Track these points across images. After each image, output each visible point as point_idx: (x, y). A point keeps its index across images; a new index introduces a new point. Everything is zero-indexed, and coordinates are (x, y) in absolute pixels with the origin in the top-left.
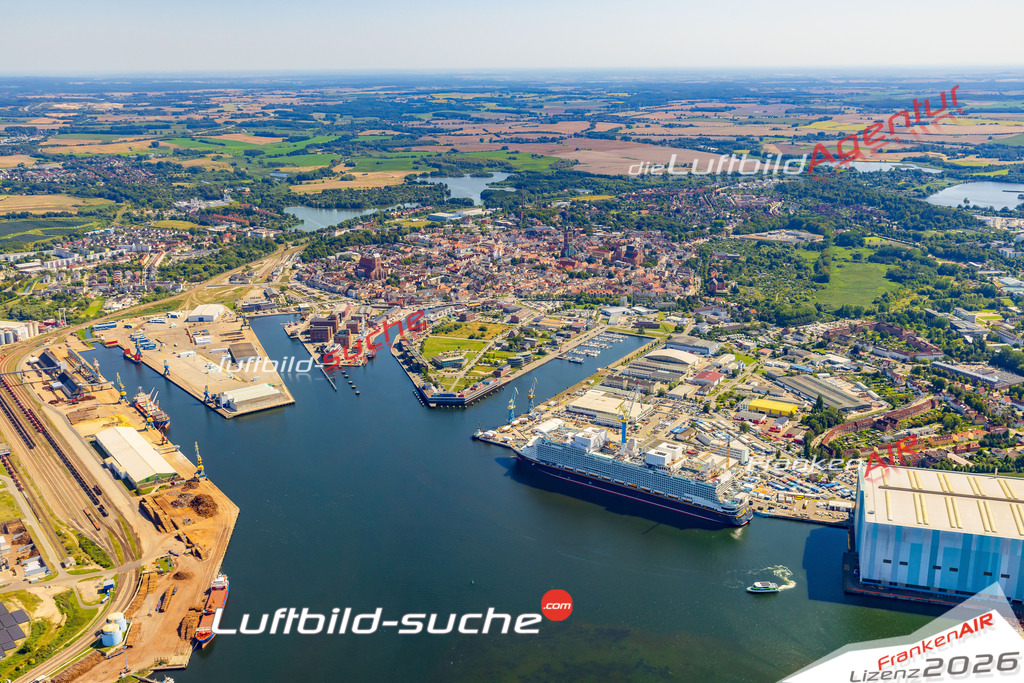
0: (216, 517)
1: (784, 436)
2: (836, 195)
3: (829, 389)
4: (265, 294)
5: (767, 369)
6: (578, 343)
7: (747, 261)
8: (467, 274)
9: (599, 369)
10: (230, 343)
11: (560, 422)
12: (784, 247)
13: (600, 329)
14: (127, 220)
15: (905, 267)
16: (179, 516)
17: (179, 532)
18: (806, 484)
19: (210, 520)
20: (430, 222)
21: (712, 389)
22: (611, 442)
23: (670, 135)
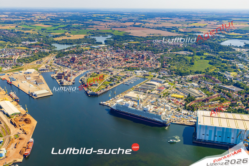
0: (31, 124)
1: (180, 104)
3: (191, 91)
4: (46, 66)
5: (176, 87)
6: (128, 80)
7: (173, 59)
8: (100, 62)
9: (133, 86)
10: (36, 79)
11: (122, 100)
12: (183, 55)
13: (134, 76)
14: (9, 47)
15: (214, 61)
16: (21, 124)
17: (21, 128)
18: (185, 115)
19: (29, 125)
20: (90, 48)
21: (162, 92)
22: (135, 105)
23: (155, 26)
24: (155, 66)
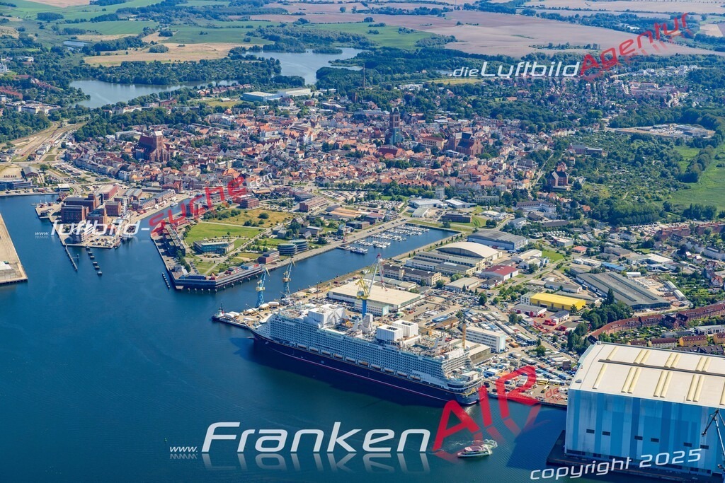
1: (556, 329)
3: (630, 286)
4: (23, 173)
5: (573, 266)
6: (368, 234)
7: (609, 156)
8: (267, 159)
9: (381, 260)
13: (401, 220)
20: (241, 102)
23: (588, 10)
24: (510, 181)
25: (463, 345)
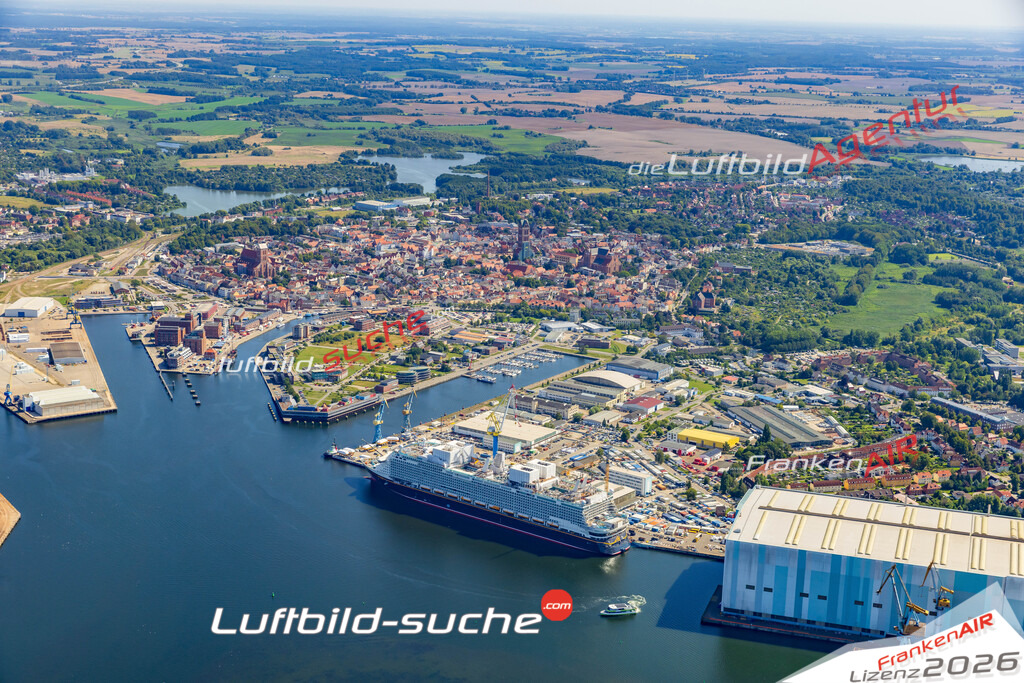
1: (708, 469)
2: (916, 198)
3: (787, 421)
4: (111, 289)
5: (723, 397)
6: (497, 361)
7: (759, 276)
8: (383, 276)
9: (511, 390)
10: (53, 342)
13: (536, 342)
15: (963, 289)
20: (353, 212)
23: (731, 114)
24: (652, 302)
25: (607, 488)
